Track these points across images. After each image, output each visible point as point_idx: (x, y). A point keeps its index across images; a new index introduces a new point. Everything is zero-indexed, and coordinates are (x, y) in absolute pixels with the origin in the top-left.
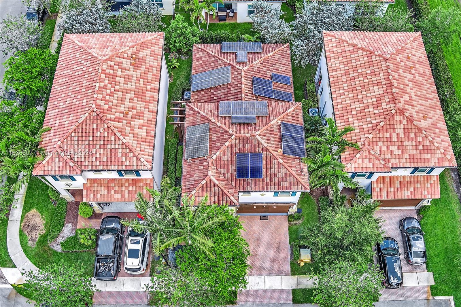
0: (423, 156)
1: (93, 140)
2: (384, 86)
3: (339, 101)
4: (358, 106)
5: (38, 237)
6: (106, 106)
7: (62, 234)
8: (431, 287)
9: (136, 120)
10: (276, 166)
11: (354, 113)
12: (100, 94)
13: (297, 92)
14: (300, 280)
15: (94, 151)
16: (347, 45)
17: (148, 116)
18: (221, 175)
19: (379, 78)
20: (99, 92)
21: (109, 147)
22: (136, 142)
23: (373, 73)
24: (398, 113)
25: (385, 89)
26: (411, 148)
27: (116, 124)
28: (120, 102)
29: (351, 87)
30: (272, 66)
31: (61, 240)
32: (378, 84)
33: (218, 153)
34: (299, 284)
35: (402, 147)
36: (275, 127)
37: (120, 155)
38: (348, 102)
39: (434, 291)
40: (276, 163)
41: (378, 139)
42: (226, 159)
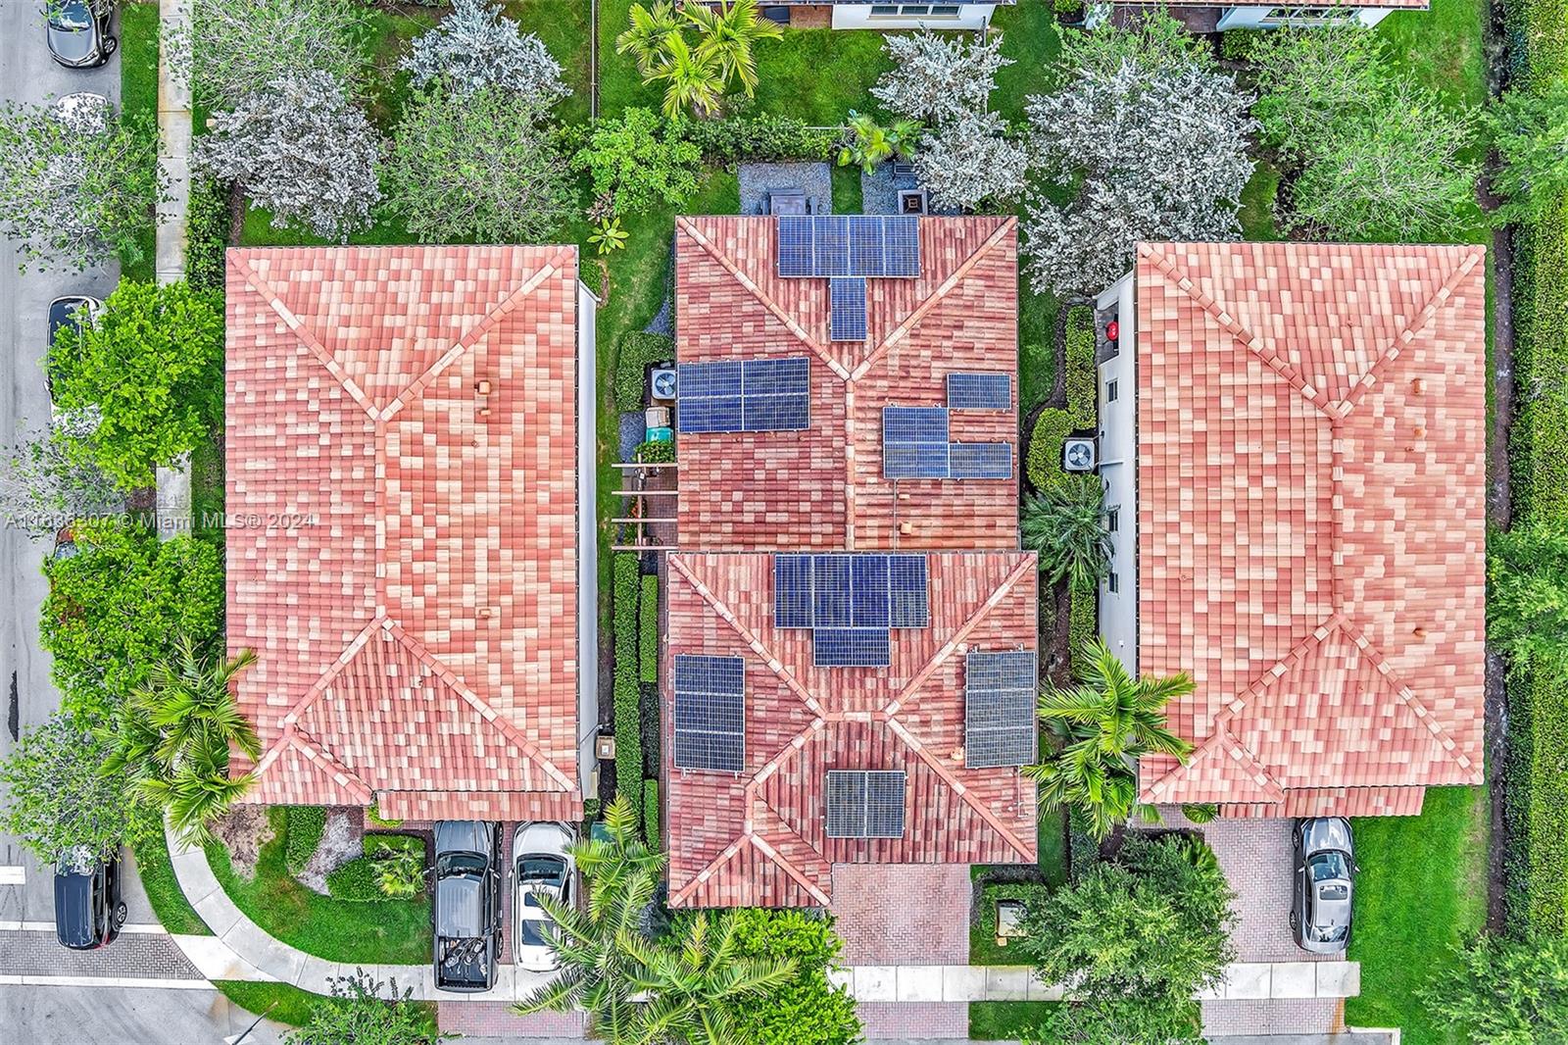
0: (1386, 758)
1: (393, 710)
2: (1311, 531)
3: (1159, 551)
4: (1216, 586)
5: (257, 850)
6: (419, 602)
7: (323, 846)
8: (1349, 1003)
9: (516, 632)
10: (944, 801)
11: (1201, 607)
12: (394, 560)
13: (1032, 349)
14: (994, 978)
15: (402, 741)
16: (1216, 326)
17: (551, 606)
18: (782, 825)
19: (1298, 494)
20: (390, 554)
21: (445, 732)
22: (523, 711)
23: (1284, 469)
24: (1336, 639)
25: (1312, 541)
26: (1355, 735)
27: (457, 659)
28: (459, 576)
29: (1203, 507)
30: (950, 338)
31: (324, 861)
32: (1294, 515)
33: (772, 768)
34: (989, 988)
35: (1328, 736)
36: (947, 670)
37: (481, 753)
38: (1187, 562)
39: (1355, 1011)
40: (943, 792)
41: (1259, 711)
42: (795, 781)
